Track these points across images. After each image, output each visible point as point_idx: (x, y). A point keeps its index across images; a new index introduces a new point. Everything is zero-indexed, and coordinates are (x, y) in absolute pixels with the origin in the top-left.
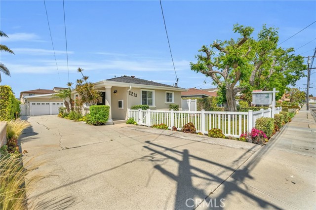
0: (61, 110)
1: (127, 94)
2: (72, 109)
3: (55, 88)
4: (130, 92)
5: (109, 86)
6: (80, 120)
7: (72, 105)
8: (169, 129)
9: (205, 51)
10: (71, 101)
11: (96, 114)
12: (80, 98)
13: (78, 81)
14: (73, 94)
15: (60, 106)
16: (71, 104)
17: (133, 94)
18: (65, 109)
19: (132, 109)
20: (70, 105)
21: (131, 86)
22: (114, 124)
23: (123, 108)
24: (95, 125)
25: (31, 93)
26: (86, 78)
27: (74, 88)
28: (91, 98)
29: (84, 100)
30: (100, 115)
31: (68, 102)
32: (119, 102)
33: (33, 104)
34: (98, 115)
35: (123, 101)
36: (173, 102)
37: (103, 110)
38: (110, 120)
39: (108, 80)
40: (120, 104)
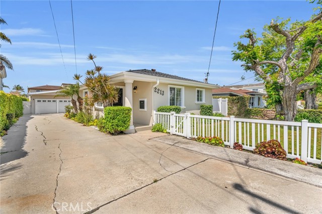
0: (68, 110)
1: (153, 90)
2: (81, 109)
3: (63, 84)
4: (156, 88)
5: (130, 79)
6: (90, 124)
7: (81, 104)
8: (226, 146)
9: (250, 36)
10: (79, 99)
11: (114, 119)
12: (90, 95)
13: (88, 73)
14: (82, 91)
15: (67, 104)
16: (80, 102)
17: (160, 92)
18: (72, 108)
19: (159, 111)
20: (78, 104)
21: (158, 80)
22: (136, 132)
23: (146, 109)
24: (112, 134)
25: (38, 89)
26: (99, 69)
27: (84, 82)
28: (106, 96)
29: (96, 98)
30: (119, 121)
31: (76, 100)
32: (141, 101)
33: (38, 101)
34: (116, 121)
35: (146, 100)
36: (204, 101)
37: (123, 113)
38: (132, 127)
39: (130, 71)
40: (142, 105)
